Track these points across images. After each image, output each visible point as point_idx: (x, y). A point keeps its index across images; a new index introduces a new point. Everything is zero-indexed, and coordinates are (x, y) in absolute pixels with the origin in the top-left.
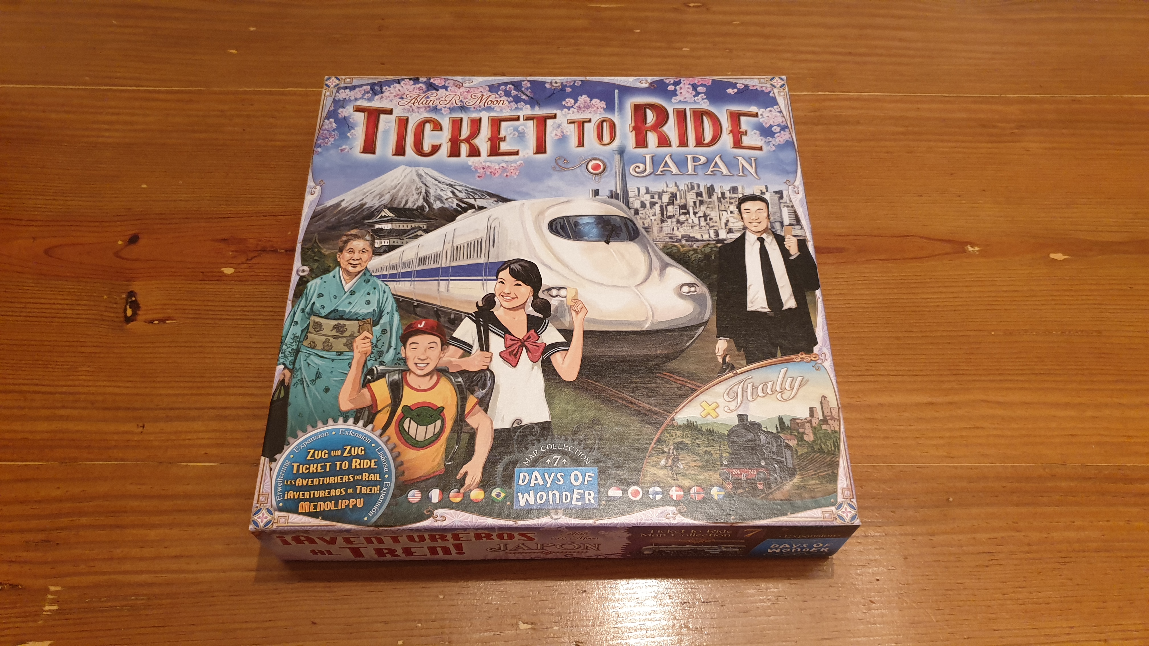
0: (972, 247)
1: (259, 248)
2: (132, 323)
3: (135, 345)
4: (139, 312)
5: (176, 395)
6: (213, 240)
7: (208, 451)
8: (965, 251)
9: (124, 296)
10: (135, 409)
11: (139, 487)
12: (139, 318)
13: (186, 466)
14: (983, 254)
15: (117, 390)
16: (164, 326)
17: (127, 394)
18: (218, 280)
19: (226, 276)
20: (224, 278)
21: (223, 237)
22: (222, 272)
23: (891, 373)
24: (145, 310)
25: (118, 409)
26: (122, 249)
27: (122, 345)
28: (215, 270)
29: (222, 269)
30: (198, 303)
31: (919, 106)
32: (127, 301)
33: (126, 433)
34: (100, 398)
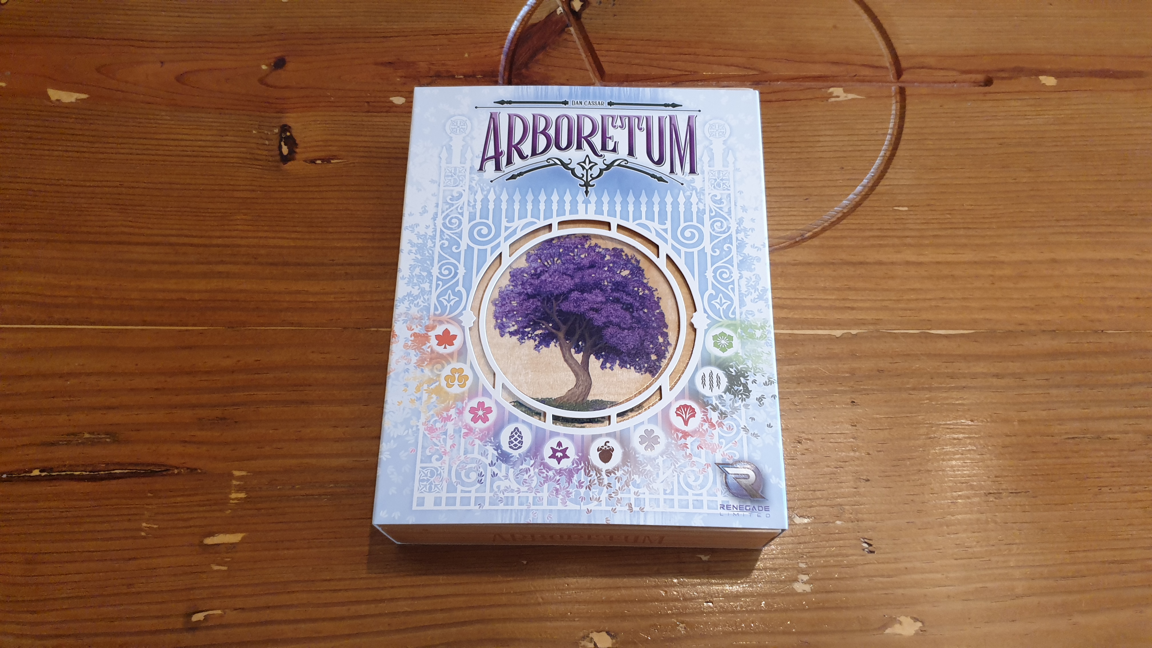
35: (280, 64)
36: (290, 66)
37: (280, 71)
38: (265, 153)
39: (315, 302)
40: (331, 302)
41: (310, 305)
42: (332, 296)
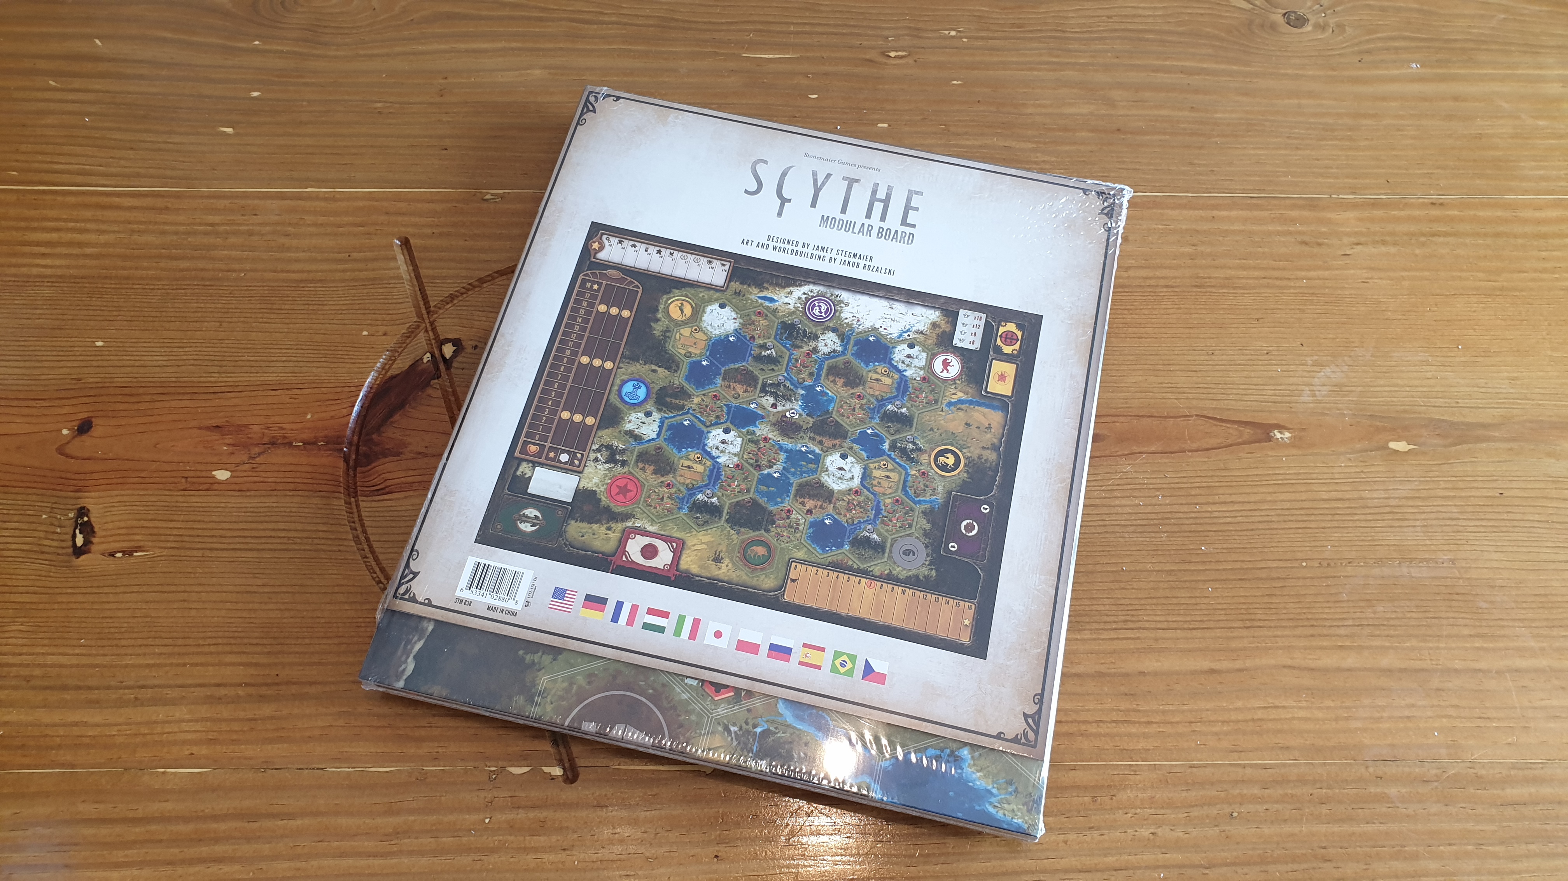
0: (1281, 433)
1: (266, 440)
2: (83, 557)
3: (89, 590)
4: (95, 540)
5: (148, 666)
6: (200, 428)
7: (195, 749)
8: (1269, 439)
9: (71, 515)
10: (90, 688)
11: (96, 806)
12: (94, 548)
13: (163, 773)
14: (1294, 443)
15: (63, 660)
16: (132, 560)
17: (78, 666)
18: (208, 490)
19: (220, 483)
20: (216, 486)
21: (214, 422)
22: (214, 477)
23: (1159, 626)
24: (104, 537)
25: (65, 688)
26: (68, 443)
27: (69, 591)
28: (204, 474)
29: (214, 473)
30: (178, 525)
31: (1216, 213)
32: (76, 521)
33: (76, 724)
34: (37, 672)
35: (84, 427)
36: (96, 431)
37: (84, 437)
38: (55, 544)
39: (94, 737)
40: (114, 735)
41: (87, 740)
42: (116, 728)
